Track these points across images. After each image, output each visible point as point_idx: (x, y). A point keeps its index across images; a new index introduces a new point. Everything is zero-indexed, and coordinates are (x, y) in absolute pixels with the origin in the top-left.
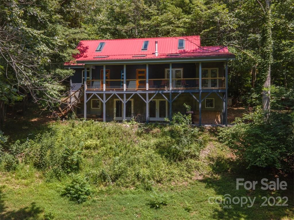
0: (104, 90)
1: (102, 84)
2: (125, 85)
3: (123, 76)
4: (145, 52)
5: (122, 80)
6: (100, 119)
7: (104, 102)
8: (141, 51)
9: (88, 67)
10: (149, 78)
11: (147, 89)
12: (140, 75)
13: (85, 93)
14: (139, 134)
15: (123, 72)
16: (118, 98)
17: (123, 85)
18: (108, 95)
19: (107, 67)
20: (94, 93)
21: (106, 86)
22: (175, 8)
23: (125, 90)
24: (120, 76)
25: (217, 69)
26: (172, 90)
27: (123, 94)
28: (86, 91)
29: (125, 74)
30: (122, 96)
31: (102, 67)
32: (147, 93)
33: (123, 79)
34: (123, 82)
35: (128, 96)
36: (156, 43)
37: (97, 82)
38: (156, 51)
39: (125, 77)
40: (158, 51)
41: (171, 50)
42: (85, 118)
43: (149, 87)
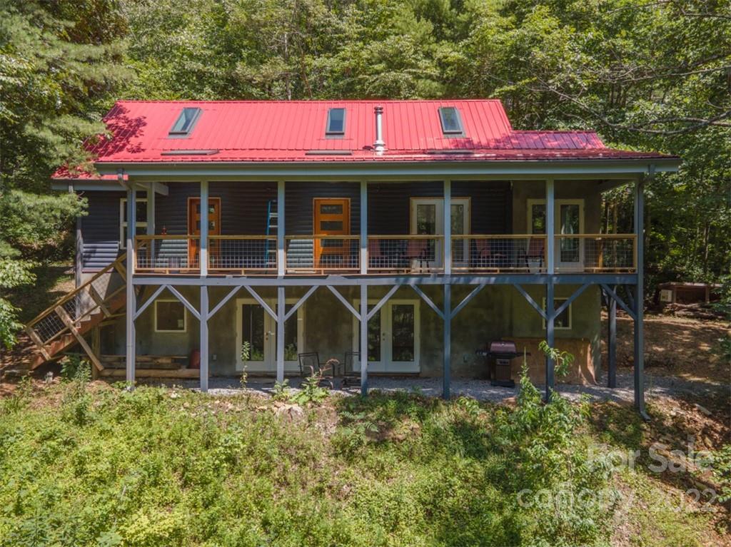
0: (204, 273)
1: (196, 244)
2: (281, 254)
3: (274, 221)
4: (336, 144)
5: (269, 237)
6: (184, 372)
7: (204, 316)
8: (324, 137)
9: (143, 187)
10: (369, 233)
11: (364, 272)
12: (327, 218)
13: (130, 283)
15: (275, 209)
16: (250, 296)
17: (273, 257)
18: (216, 294)
19: (215, 187)
20: (165, 283)
21: (212, 255)
23: (281, 273)
24: (260, 224)
25: (581, 203)
26: (452, 276)
27: (276, 287)
28: (135, 276)
29: (280, 215)
30: (270, 293)
31: (194, 187)
32: (364, 284)
33: (274, 232)
34: (273, 245)
35: (293, 292)
36: (376, 113)
37: (172, 243)
38: (377, 139)
39: (281, 226)
43: (372, 262)
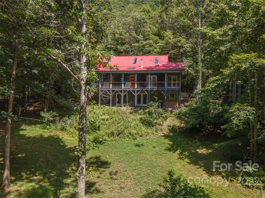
0: (111, 88)
1: (110, 83)
2: (123, 85)
3: (122, 80)
4: (135, 65)
5: (121, 82)
6: (108, 105)
7: (111, 95)
8: (132, 64)
9: (101, 74)
10: (137, 81)
11: (136, 88)
12: (132, 79)
13: (100, 89)
14: (131, 113)
15: (122, 78)
16: (119, 92)
17: (122, 85)
18: (113, 91)
19: (113, 74)
20: (105, 89)
21: (112, 85)
22: (154, 37)
23: (123, 88)
24: (120, 80)
25: (177, 76)
26: (150, 88)
27: (122, 90)
28: (101, 88)
29: (123, 79)
30: (121, 91)
31: (110, 74)
32: (136, 90)
33: (122, 81)
34: (122, 83)
35: (125, 91)
36: (141, 60)
37: (106, 83)
38: (141, 65)
39: (123, 80)
40: (143, 65)
41: (150, 64)
42: (100, 104)
43: (137, 86)
